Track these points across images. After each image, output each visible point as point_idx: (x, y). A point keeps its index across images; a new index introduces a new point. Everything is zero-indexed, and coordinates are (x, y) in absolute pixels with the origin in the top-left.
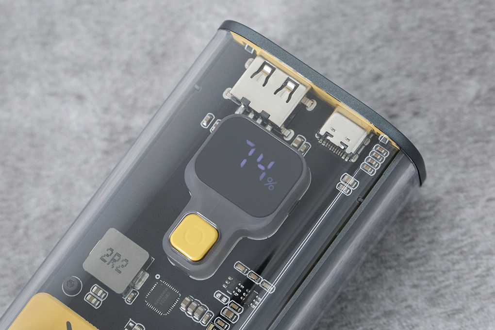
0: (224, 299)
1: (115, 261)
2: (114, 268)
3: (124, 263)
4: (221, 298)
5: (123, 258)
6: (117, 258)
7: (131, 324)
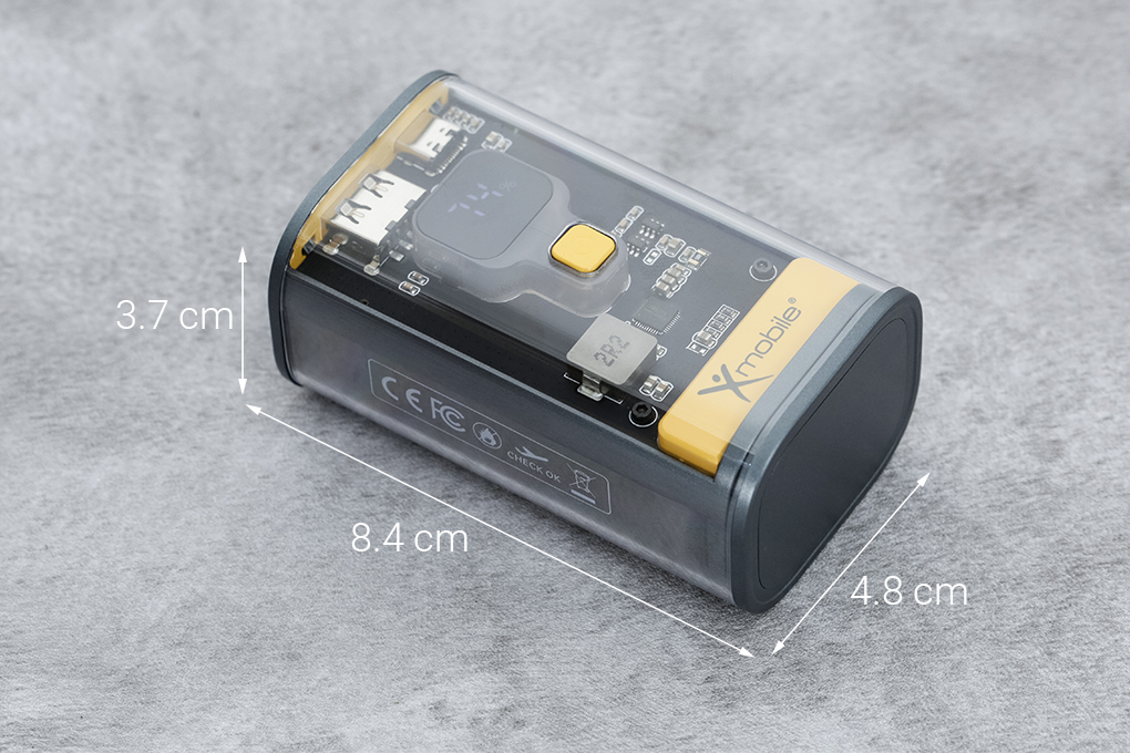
0: (654, 254)
1: (612, 350)
2: (622, 350)
3: (615, 340)
4: (653, 258)
5: (608, 342)
6: (608, 349)
7: (694, 347)
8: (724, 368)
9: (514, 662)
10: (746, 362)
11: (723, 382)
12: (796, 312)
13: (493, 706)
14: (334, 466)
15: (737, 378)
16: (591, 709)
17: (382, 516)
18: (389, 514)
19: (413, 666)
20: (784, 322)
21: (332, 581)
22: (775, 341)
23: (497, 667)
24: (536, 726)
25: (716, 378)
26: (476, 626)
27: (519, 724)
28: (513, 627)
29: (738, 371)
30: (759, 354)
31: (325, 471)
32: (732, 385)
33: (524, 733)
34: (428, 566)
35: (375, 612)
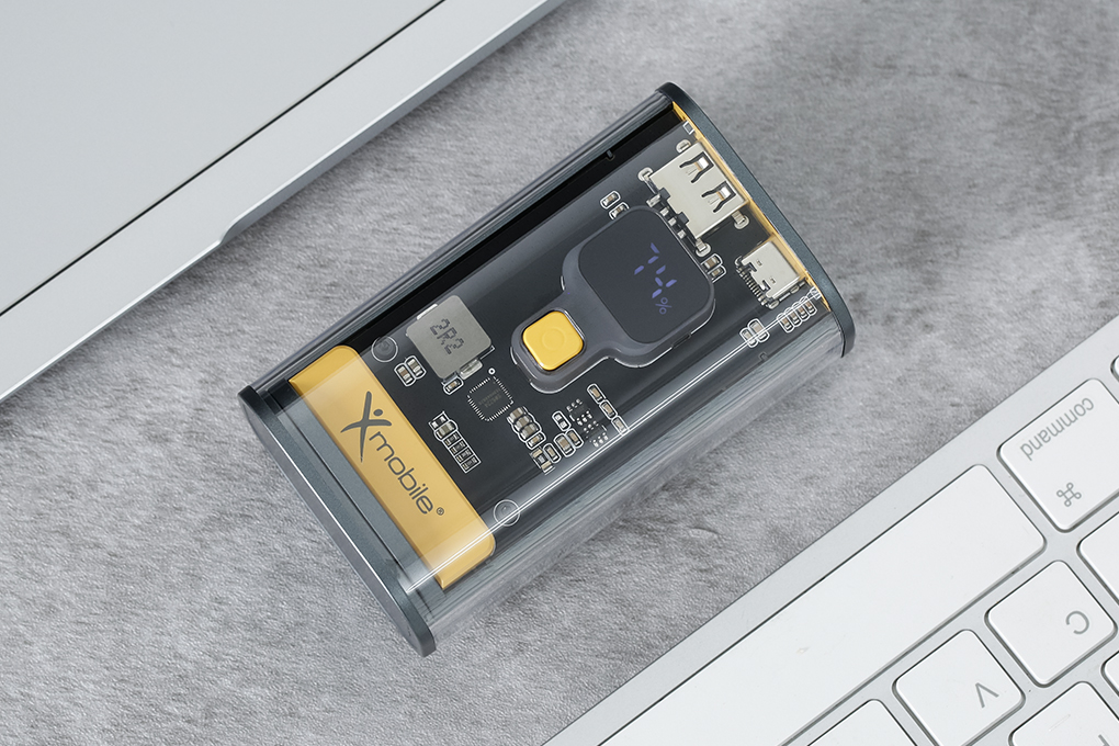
0: (564, 425)
1: (448, 337)
2: (444, 346)
3: (458, 343)
4: (560, 422)
5: (458, 336)
6: (451, 334)
8: (388, 423)
9: (931, 261)
10: (385, 444)
11: (372, 417)
12: (425, 509)
13: (908, 306)
14: (787, 16)
15: (371, 430)
16: (993, 321)
17: (827, 79)
18: (834, 78)
19: (840, 252)
20: (419, 495)
21: (776, 148)
22: (400, 479)
23: (915, 263)
24: (943, 332)
25: (378, 412)
26: (901, 216)
27: (928, 327)
28: (933, 222)
29: (379, 434)
30: (390, 459)
31: (778, 21)
32: (365, 423)
33: (931, 338)
34: (864, 143)
35: (811, 189)
